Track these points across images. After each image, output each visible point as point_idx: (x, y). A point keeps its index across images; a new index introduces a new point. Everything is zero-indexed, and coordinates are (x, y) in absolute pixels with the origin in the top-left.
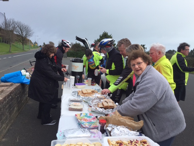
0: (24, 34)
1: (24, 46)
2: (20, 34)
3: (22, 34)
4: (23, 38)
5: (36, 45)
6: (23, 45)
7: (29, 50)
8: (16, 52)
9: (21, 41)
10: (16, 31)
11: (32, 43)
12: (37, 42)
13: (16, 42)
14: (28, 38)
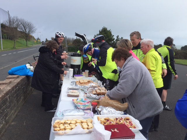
0: (27, 30)
1: (28, 42)
2: (23, 31)
3: (25, 31)
4: (26, 35)
5: (39, 41)
6: (26, 41)
7: (32, 46)
8: (20, 48)
9: (25, 37)
10: (20, 28)
11: (35, 39)
12: (40, 38)
13: (20, 38)
14: (31, 34)
